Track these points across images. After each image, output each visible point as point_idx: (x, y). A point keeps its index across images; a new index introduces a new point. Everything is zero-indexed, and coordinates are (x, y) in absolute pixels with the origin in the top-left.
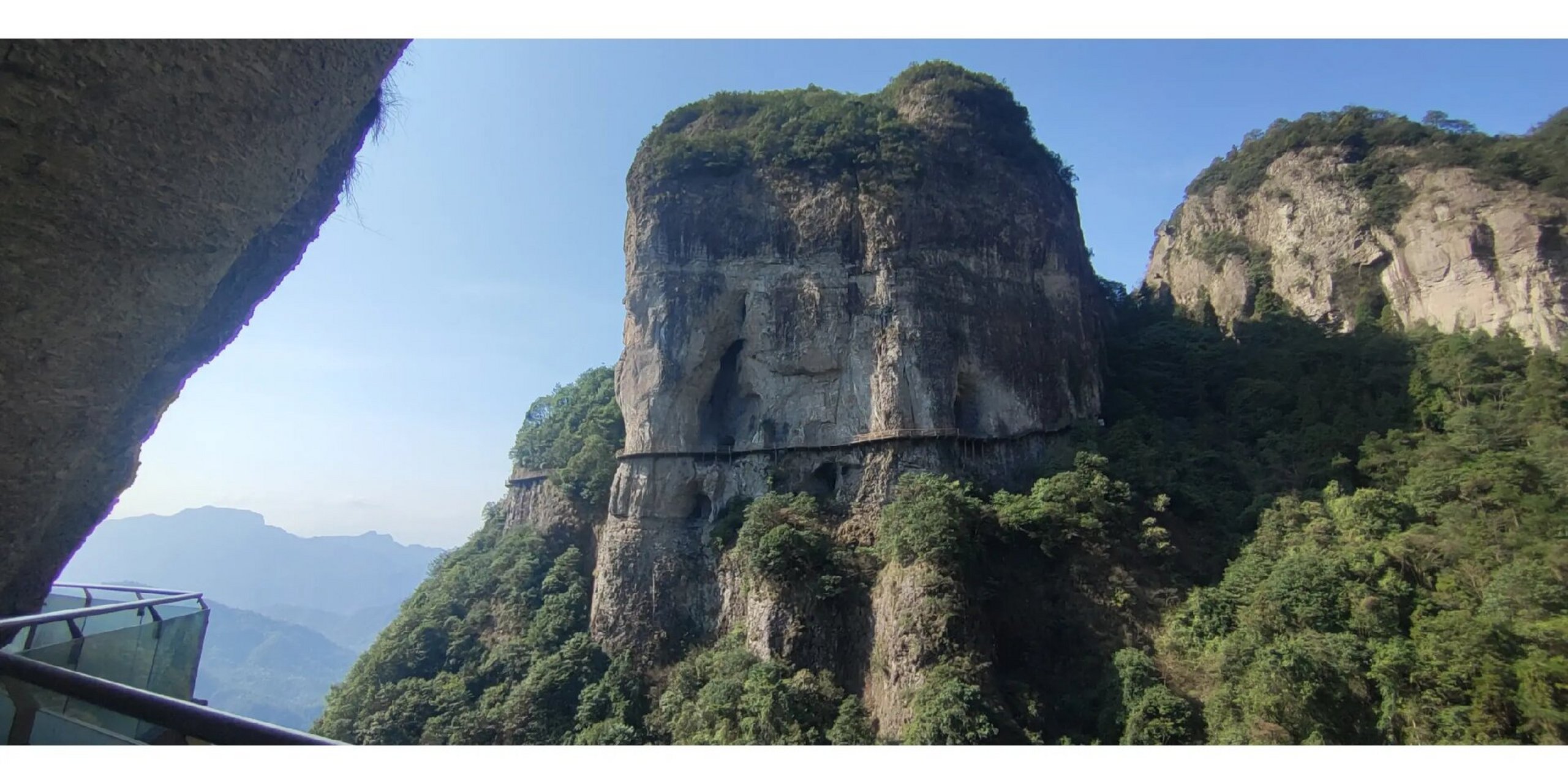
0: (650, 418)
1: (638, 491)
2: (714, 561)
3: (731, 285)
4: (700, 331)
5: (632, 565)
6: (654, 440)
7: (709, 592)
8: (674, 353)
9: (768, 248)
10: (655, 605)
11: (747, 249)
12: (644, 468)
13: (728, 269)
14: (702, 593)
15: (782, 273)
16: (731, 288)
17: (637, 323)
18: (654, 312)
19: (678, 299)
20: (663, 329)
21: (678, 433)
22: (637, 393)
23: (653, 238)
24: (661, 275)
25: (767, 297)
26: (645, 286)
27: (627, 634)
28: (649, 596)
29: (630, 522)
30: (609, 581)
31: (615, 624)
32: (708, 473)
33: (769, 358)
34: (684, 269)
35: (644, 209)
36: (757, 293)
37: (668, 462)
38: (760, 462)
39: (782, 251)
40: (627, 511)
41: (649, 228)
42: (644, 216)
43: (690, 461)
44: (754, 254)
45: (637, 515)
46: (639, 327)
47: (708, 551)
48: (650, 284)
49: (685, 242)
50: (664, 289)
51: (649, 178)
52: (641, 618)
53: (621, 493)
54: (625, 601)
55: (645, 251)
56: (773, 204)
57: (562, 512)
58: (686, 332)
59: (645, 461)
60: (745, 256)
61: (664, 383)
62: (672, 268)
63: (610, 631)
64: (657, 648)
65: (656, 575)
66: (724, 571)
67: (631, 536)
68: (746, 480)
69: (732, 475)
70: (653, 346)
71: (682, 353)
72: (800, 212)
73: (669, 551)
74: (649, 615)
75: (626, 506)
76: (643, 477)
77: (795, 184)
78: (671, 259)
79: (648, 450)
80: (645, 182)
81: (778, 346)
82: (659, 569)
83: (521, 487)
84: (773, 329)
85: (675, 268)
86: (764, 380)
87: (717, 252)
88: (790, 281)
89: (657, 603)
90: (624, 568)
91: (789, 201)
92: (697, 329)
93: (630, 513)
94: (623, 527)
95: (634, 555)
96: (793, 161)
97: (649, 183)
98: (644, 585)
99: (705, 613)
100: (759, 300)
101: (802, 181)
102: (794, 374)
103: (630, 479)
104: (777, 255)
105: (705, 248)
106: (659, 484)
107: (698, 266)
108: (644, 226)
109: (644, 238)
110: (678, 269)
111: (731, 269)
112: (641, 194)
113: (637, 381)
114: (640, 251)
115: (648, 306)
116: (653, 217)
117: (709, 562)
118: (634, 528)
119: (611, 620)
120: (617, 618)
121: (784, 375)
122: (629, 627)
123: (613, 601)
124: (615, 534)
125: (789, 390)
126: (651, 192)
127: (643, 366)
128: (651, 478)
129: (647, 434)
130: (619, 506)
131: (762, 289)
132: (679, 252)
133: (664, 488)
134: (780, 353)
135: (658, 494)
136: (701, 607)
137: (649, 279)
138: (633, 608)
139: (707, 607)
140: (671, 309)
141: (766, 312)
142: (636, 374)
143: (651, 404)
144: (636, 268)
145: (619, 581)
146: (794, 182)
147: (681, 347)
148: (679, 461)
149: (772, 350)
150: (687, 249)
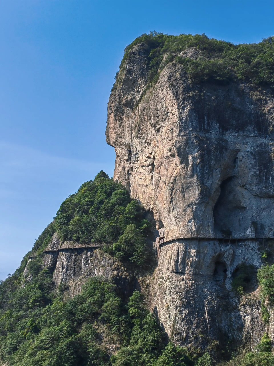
0: (194, 217)
1: (191, 259)
2: (237, 300)
3: (232, 146)
4: (217, 170)
5: (192, 302)
6: (197, 230)
7: (235, 317)
8: (205, 182)
9: (251, 128)
10: (209, 325)
11: (240, 128)
12: (194, 246)
13: (229, 137)
14: (231, 318)
15: (259, 142)
16: (232, 148)
17: (181, 163)
18: (193, 158)
19: (206, 152)
20: (198, 168)
21: (209, 226)
22: (184, 203)
23: (190, 116)
24: (195, 137)
25: (253, 155)
26: (187, 143)
27: (195, 343)
28: (205, 320)
29: (186, 276)
30: (180, 312)
31: (187, 337)
32: (227, 250)
33: (254, 188)
34: (207, 135)
35: (184, 99)
36: (246, 152)
37: (206, 243)
38: (254, 245)
39: (259, 130)
40: (184, 270)
41: (186, 110)
42: (183, 103)
43: (217, 243)
44: (243, 131)
45: (191, 273)
46: (183, 165)
47: (232, 294)
48: (189, 142)
49: (208, 120)
50: (198, 145)
51: (184, 81)
52: (202, 332)
53: (180, 260)
54: (192, 323)
55: (185, 123)
56: (252, 104)
57: (118, 269)
58: (211, 171)
59: (194, 242)
60: (238, 131)
61: (202, 198)
62: (200, 134)
63: (185, 341)
64: (215, 350)
65: (206, 308)
66: (245, 306)
67: (190, 284)
68: (247, 254)
69: (239, 251)
70: (193, 177)
71: (209, 182)
72: (269, 110)
73: (211, 294)
74: (207, 331)
75: (184, 268)
76: (193, 251)
77: (263, 95)
78: (200, 129)
79: (194, 235)
80: (183, 84)
81: (260, 182)
82: (208, 304)
83: (72, 253)
84: (258, 172)
85: (202, 134)
86: (249, 199)
87: (224, 128)
88: (265, 147)
89: (210, 324)
90: (188, 304)
91: (261, 103)
92: (216, 169)
93: (187, 271)
94: (183, 280)
95: (193, 296)
96: (262, 82)
97: (185, 84)
98: (201, 313)
99: (234, 330)
100: (248, 156)
101: (266, 94)
102: (267, 198)
103: (185, 252)
104: (256, 132)
105: (218, 125)
106: (202, 255)
107: (214, 135)
108: (183, 108)
109: (185, 115)
110: (204, 135)
111: (230, 137)
112: (180, 91)
113: (184, 196)
114: (182, 123)
115: (188, 154)
116: (190, 104)
117: (233, 301)
118: (190, 280)
119: (184, 334)
120: (188, 333)
121: (261, 197)
122: (196, 339)
123: (184, 323)
124: (178, 283)
125: (263, 206)
126: (187, 89)
127: (187, 188)
128: (198, 252)
129: (193, 226)
130: (180, 268)
131: (249, 150)
132: (204, 125)
133: (204, 258)
134: (261, 185)
135: (201, 261)
136: (230, 326)
137: (189, 139)
138: (197, 327)
139: (235, 326)
140: (202, 157)
141: (252, 162)
142: (183, 192)
143: (194, 209)
144: (180, 132)
145: (187, 311)
146: (262, 93)
147: (208, 178)
148: (212, 243)
149: (257, 184)
150: (208, 124)
